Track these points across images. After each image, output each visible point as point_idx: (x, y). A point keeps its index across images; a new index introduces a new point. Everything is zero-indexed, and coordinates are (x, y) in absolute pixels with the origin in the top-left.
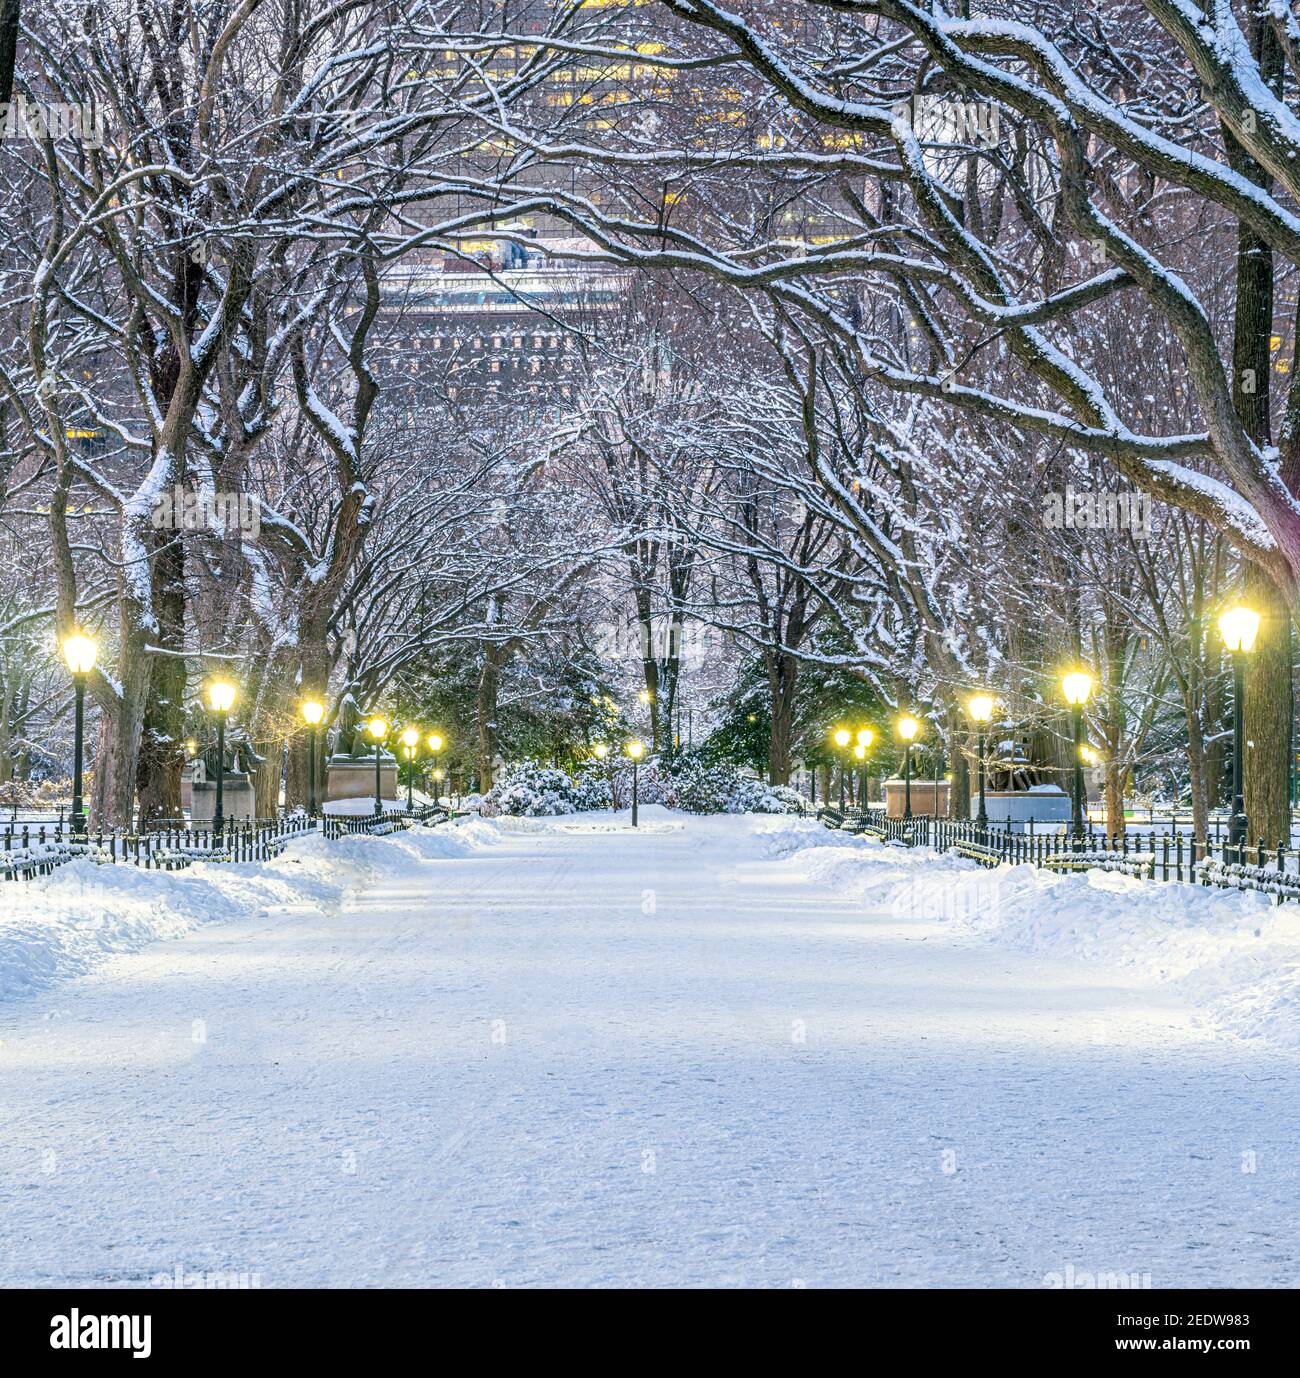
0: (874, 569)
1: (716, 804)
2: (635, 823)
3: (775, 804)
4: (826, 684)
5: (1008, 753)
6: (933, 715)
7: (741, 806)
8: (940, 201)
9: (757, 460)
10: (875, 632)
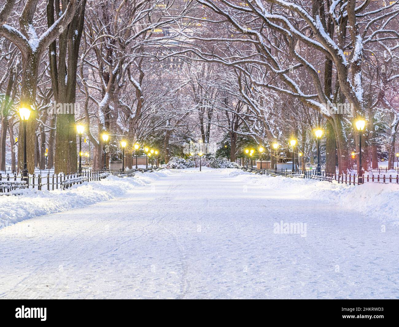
0: (254, 113)
1: (219, 166)
2: (201, 171)
3: (232, 166)
4: (243, 139)
5: (282, 155)
6: (267, 146)
7: (224, 167)
8: (266, 49)
9: (228, 89)
10: (254, 127)
